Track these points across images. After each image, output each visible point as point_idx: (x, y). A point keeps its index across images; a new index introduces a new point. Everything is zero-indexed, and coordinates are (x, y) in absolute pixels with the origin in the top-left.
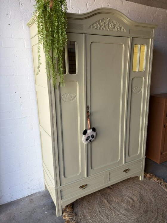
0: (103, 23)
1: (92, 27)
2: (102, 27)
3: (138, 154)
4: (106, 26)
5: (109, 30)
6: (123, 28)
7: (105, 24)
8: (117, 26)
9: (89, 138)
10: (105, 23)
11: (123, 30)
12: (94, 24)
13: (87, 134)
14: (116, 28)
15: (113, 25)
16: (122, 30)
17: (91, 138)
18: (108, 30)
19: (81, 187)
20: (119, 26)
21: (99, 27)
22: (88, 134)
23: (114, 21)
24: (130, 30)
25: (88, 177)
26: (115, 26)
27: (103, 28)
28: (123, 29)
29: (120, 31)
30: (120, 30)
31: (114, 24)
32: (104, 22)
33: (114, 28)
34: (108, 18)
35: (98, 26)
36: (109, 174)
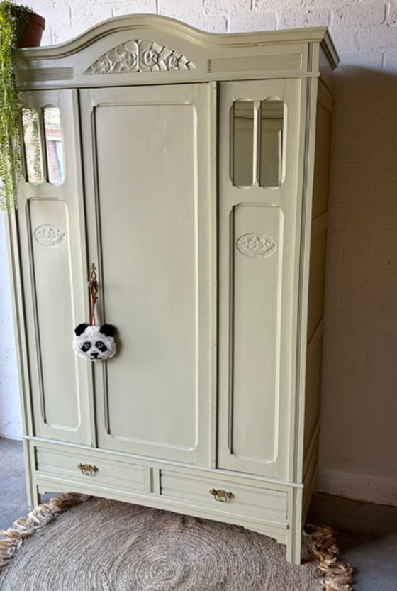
0: (123, 55)
1: (94, 70)
2: (122, 65)
3: (270, 462)
4: (133, 62)
5: (141, 71)
6: (185, 59)
7: (130, 58)
8: (165, 57)
9: (90, 347)
10: (128, 53)
11: (187, 64)
12: (99, 62)
13: (82, 335)
14: (162, 63)
15: (151, 56)
16: (182, 65)
17: (94, 349)
18: (139, 71)
19: (82, 467)
20: (171, 55)
21: (112, 68)
22: (87, 337)
23: (155, 45)
24: (210, 60)
25: (98, 449)
26: (157, 59)
27: (123, 68)
28: (187, 61)
29: (177, 68)
30: (178, 65)
31: (156, 52)
32: (125, 53)
33: (157, 63)
34: (137, 41)
35: (109, 64)
36: (160, 475)
